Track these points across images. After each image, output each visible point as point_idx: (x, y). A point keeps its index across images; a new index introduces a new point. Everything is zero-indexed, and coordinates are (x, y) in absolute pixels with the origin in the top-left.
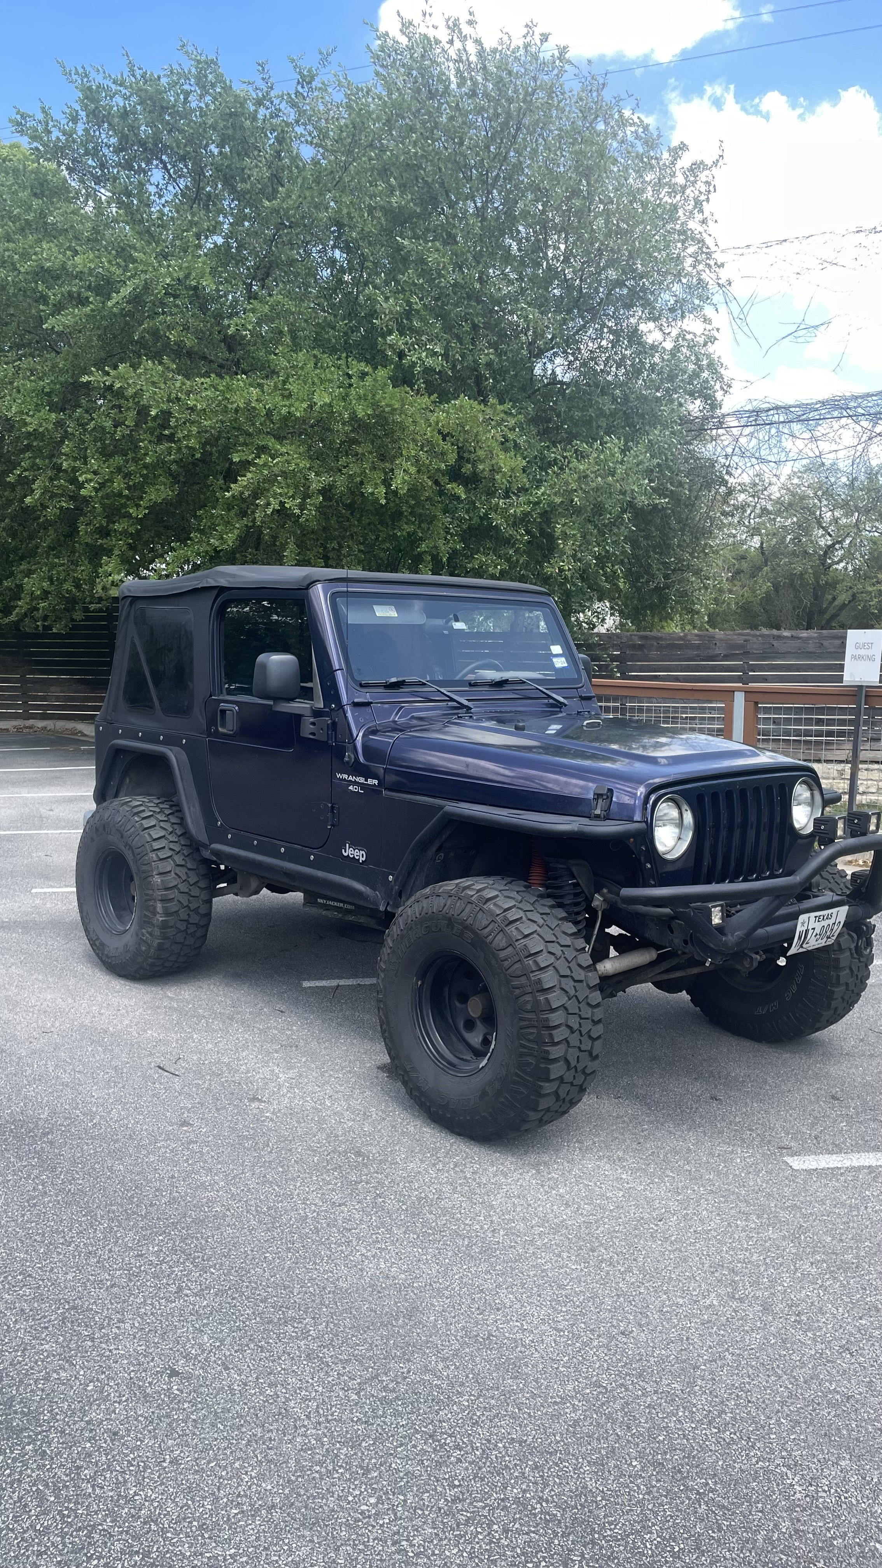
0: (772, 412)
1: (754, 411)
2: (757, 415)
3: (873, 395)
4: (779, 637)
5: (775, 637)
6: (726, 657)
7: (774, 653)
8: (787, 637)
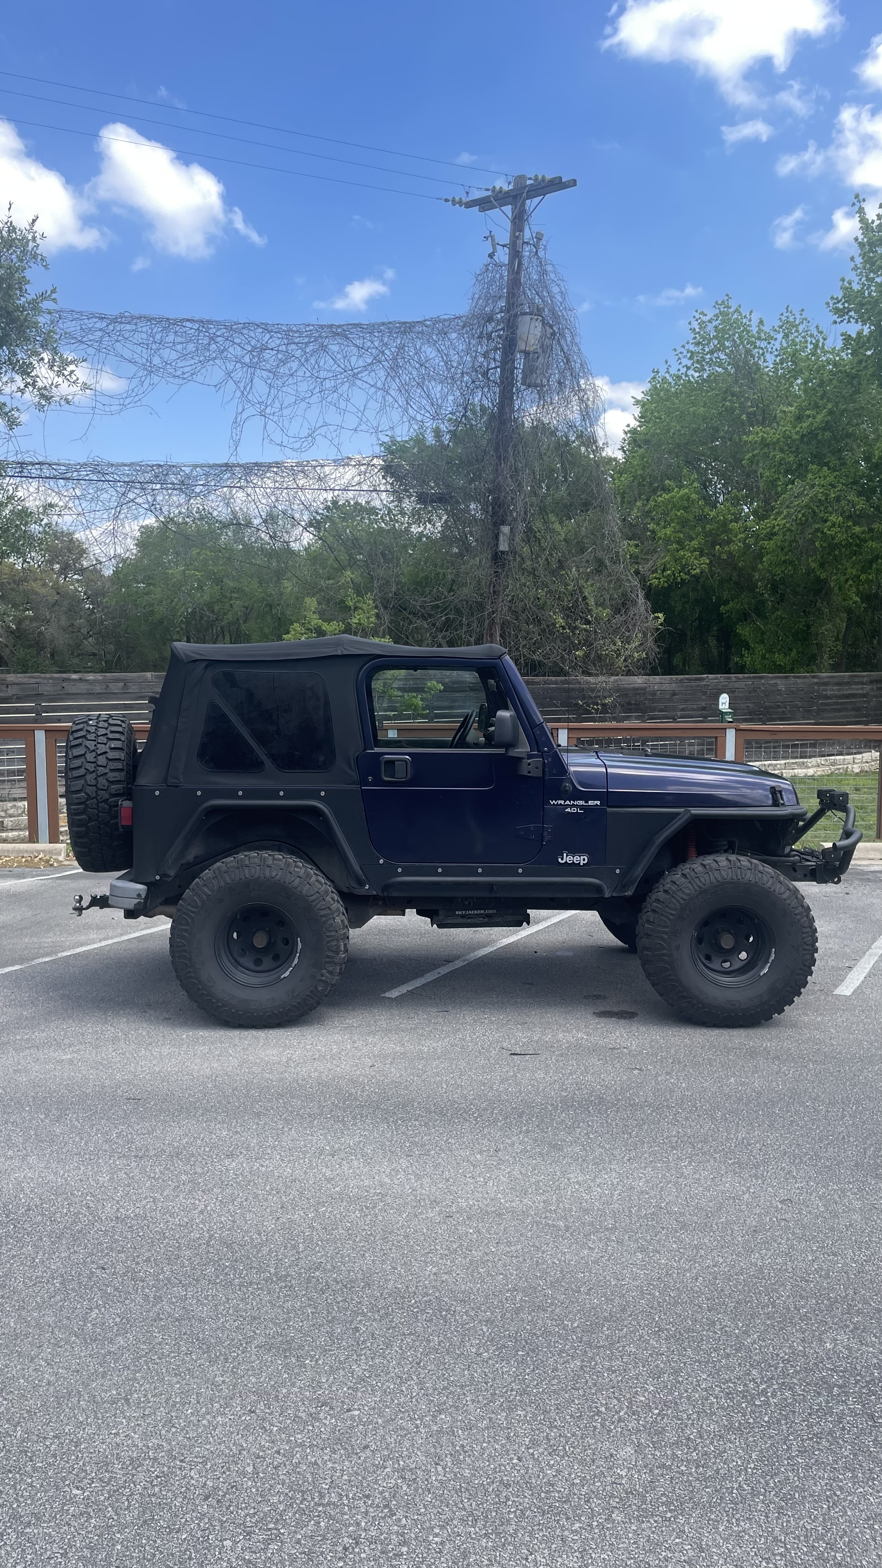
0: (37, 466)
1: (19, 463)
2: (21, 467)
3: (125, 465)
4: (68, 680)
5: (64, 680)
6: (19, 699)
7: (65, 694)
8: (75, 680)
